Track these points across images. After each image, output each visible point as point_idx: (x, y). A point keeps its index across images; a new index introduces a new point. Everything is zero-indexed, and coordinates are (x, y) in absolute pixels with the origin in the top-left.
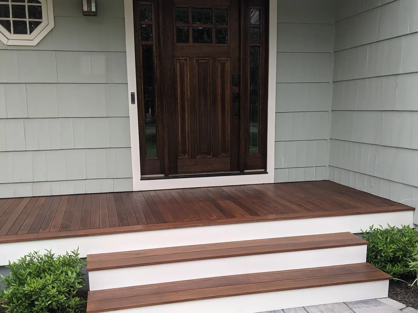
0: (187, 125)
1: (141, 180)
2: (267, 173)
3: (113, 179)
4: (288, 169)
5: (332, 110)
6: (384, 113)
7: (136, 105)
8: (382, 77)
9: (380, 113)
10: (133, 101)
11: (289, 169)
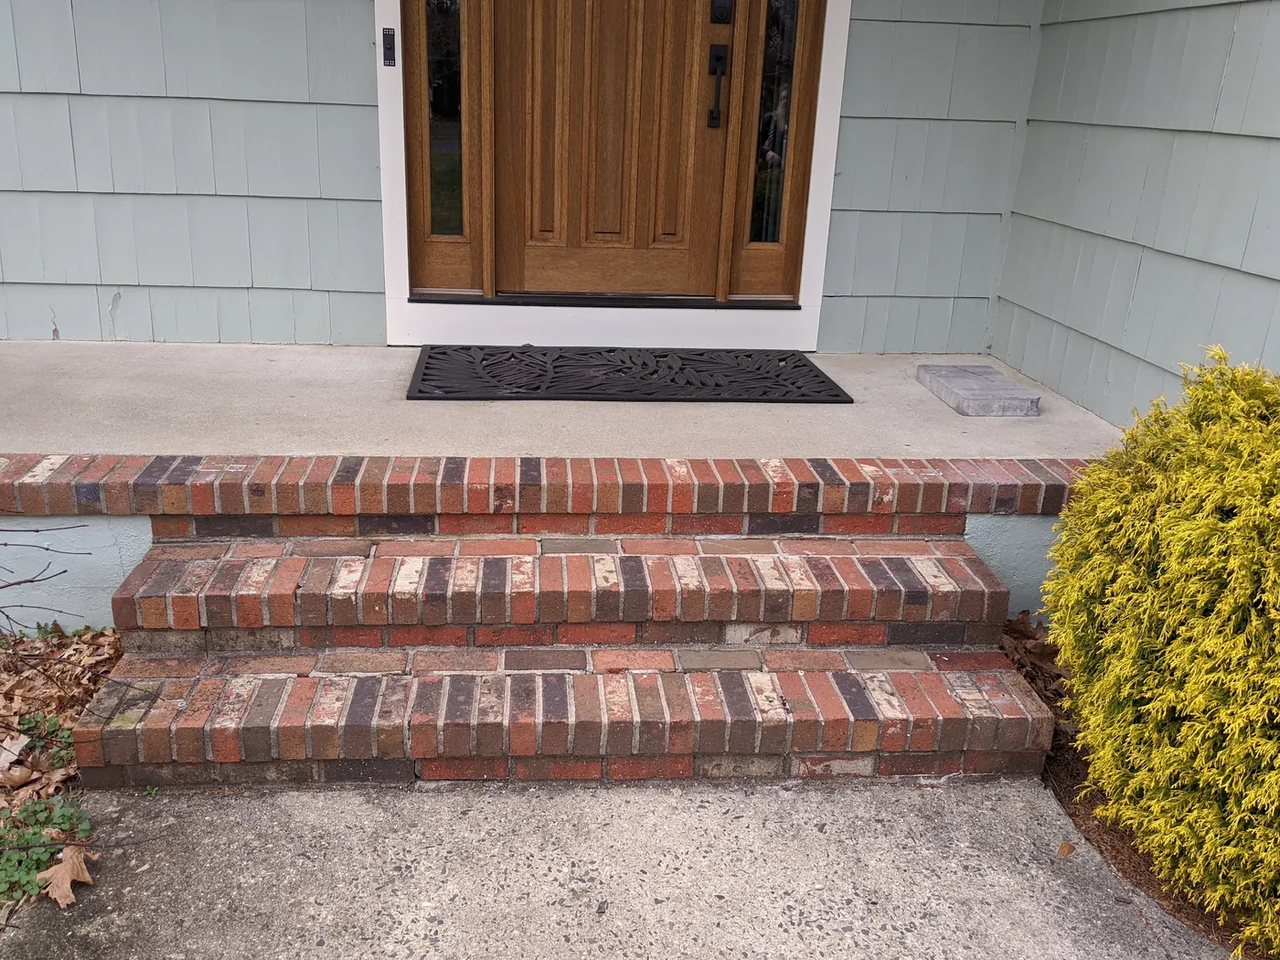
0: (557, 140)
1: (410, 301)
2: (799, 308)
3: (328, 291)
4: (866, 299)
5: (1028, 120)
6: (1178, 139)
7: (398, 69)
8: (1186, 13)
9: (1167, 136)
10: (389, 58)
11: (870, 299)
